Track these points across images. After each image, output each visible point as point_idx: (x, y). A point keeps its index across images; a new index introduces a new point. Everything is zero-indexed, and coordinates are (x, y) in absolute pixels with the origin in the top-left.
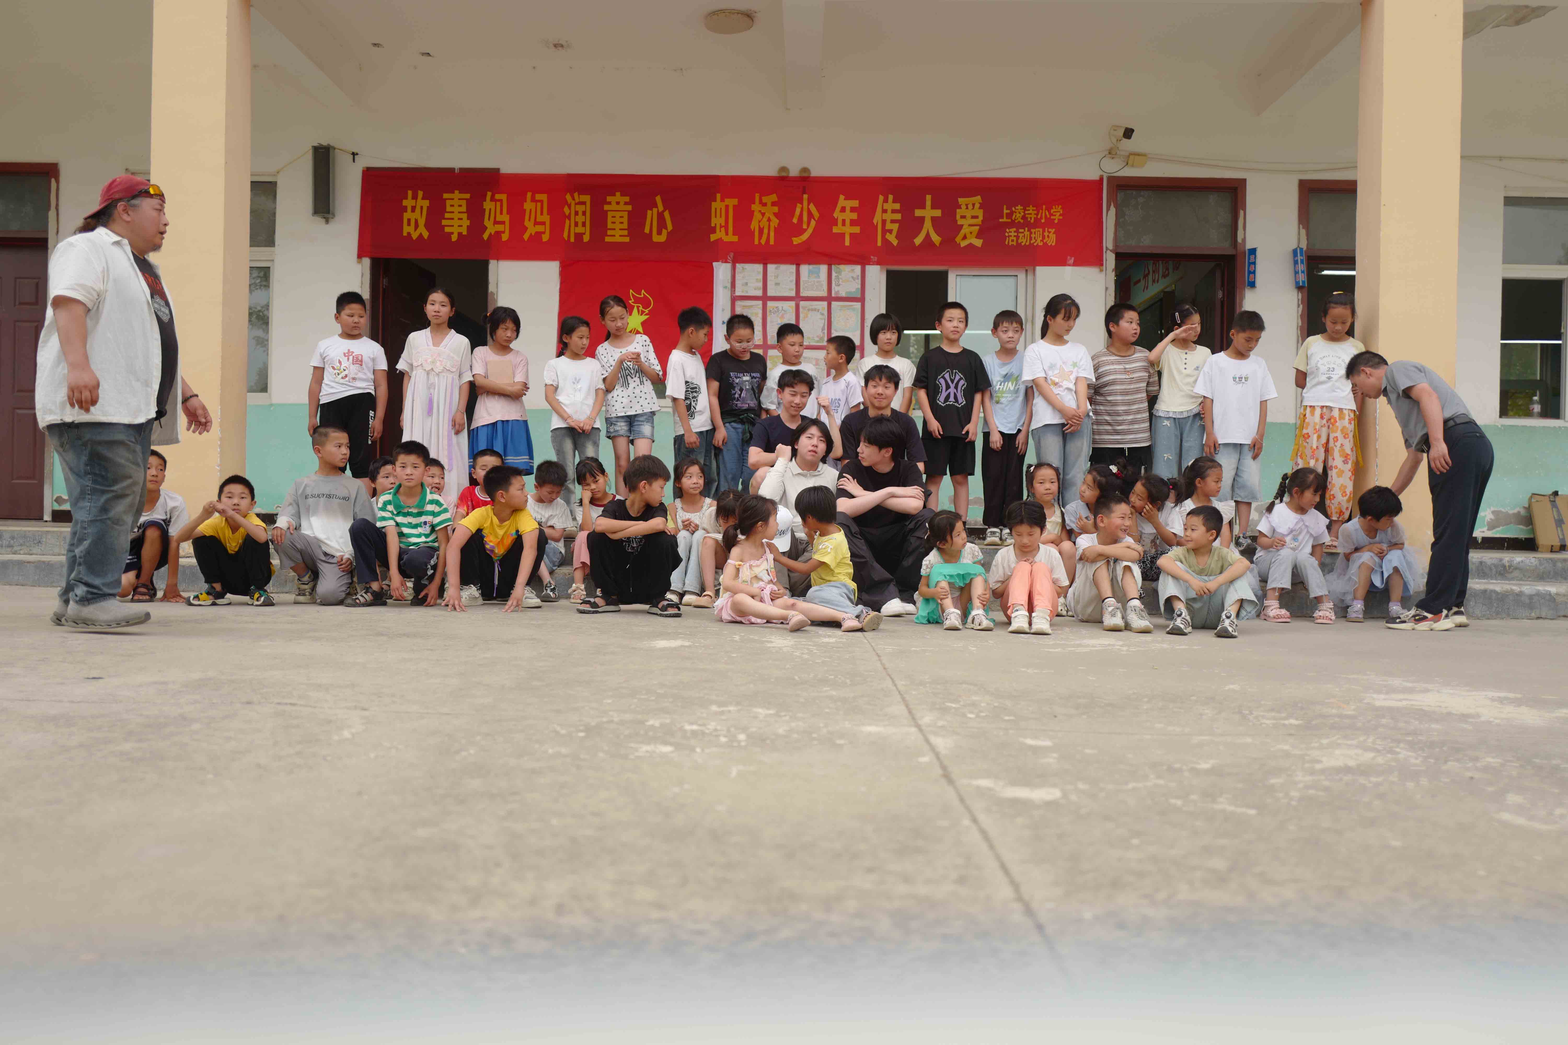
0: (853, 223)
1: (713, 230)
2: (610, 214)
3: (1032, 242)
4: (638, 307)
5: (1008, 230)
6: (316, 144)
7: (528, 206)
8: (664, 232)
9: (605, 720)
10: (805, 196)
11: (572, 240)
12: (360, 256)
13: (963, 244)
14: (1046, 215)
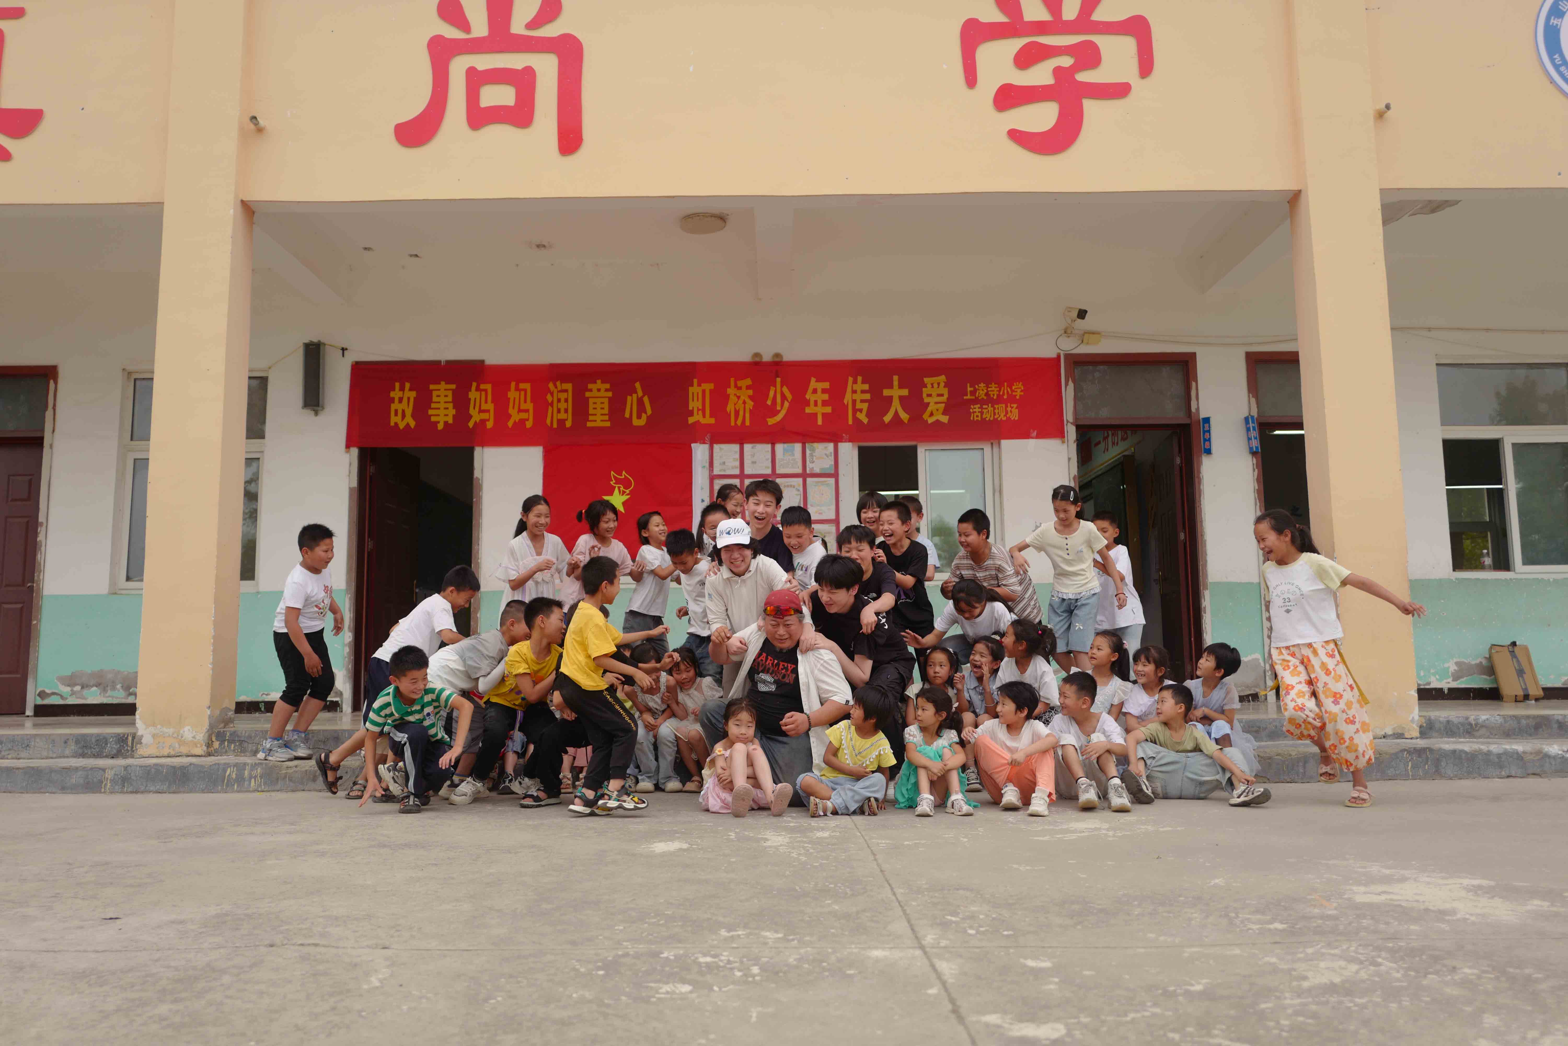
0: (825, 403)
1: (691, 413)
2: (591, 401)
3: (996, 417)
4: (619, 488)
5: (972, 407)
6: (307, 341)
7: (512, 394)
8: (644, 416)
9: (620, 952)
10: (778, 380)
11: (555, 426)
12: (348, 446)
13: (931, 420)
14: (1008, 392)
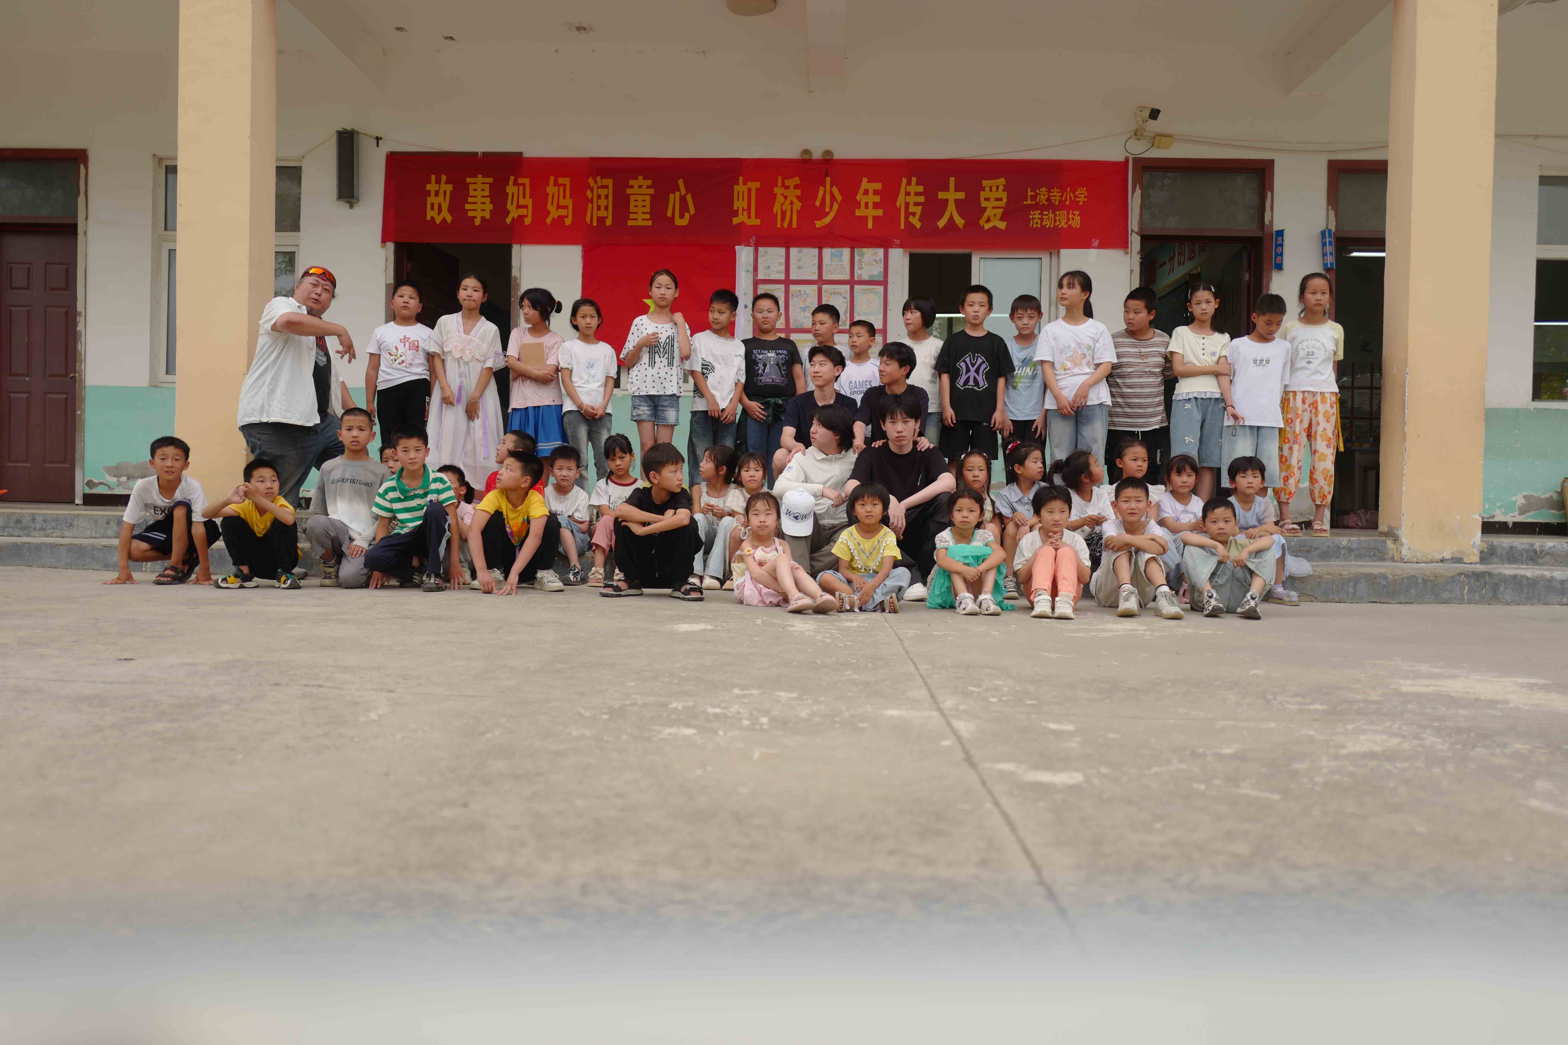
0: (876, 206)
1: (736, 214)
2: (632, 198)
3: (1056, 224)
5: (1032, 213)
6: (340, 129)
7: (551, 189)
8: (687, 215)
9: (628, 702)
10: (828, 179)
11: (595, 224)
12: (384, 241)
13: (987, 226)
14: (1070, 197)
